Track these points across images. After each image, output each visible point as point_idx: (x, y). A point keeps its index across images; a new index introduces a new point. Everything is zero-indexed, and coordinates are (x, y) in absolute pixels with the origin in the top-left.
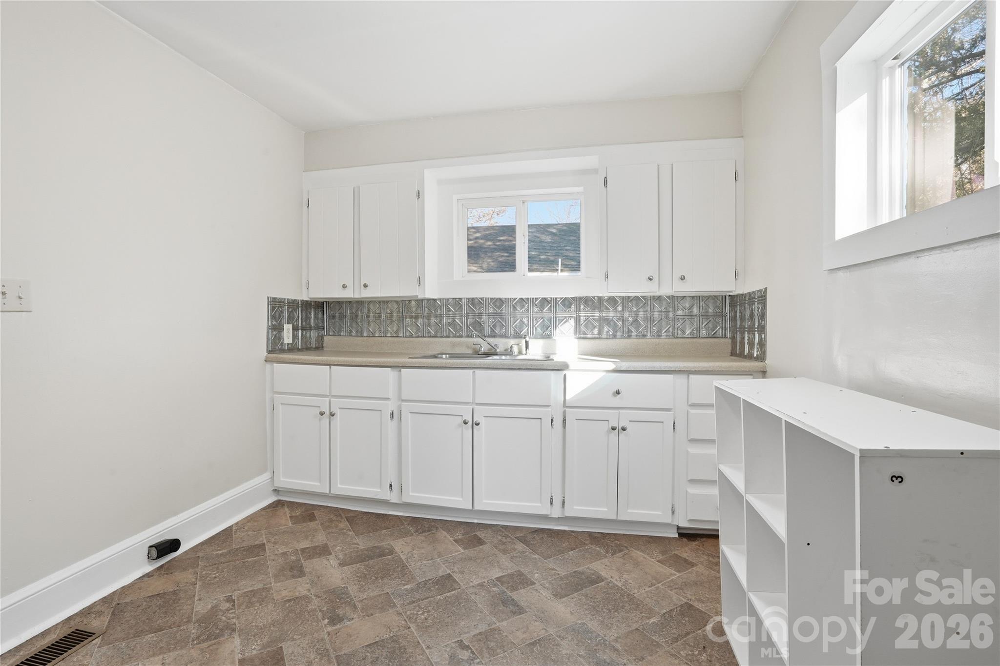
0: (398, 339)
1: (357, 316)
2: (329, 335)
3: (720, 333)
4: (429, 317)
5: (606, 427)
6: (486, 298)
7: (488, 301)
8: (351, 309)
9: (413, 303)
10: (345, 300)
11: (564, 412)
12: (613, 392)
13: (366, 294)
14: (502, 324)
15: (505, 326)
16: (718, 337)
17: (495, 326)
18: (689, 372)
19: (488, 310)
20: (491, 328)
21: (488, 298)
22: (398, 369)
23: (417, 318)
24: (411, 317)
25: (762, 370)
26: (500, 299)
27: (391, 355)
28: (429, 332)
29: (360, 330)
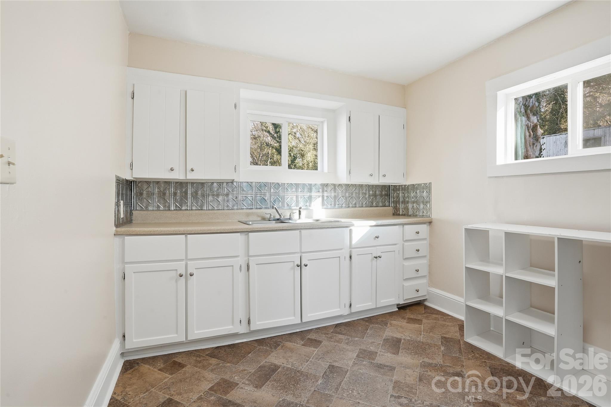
0: (202, 212)
1: (164, 194)
2: (136, 210)
3: (387, 204)
4: (227, 195)
5: (370, 257)
6: (269, 183)
7: (270, 185)
8: (159, 188)
9: (215, 184)
10: (152, 180)
11: (351, 251)
12: (374, 237)
13: (191, 176)
14: (280, 200)
15: (281, 201)
16: (386, 206)
17: (275, 201)
18: (403, 224)
19: (271, 191)
20: (272, 202)
21: (270, 183)
22: (247, 233)
23: (218, 195)
24: (213, 195)
25: (429, 221)
26: (278, 184)
27: (198, 224)
28: (228, 206)
29: (167, 205)
